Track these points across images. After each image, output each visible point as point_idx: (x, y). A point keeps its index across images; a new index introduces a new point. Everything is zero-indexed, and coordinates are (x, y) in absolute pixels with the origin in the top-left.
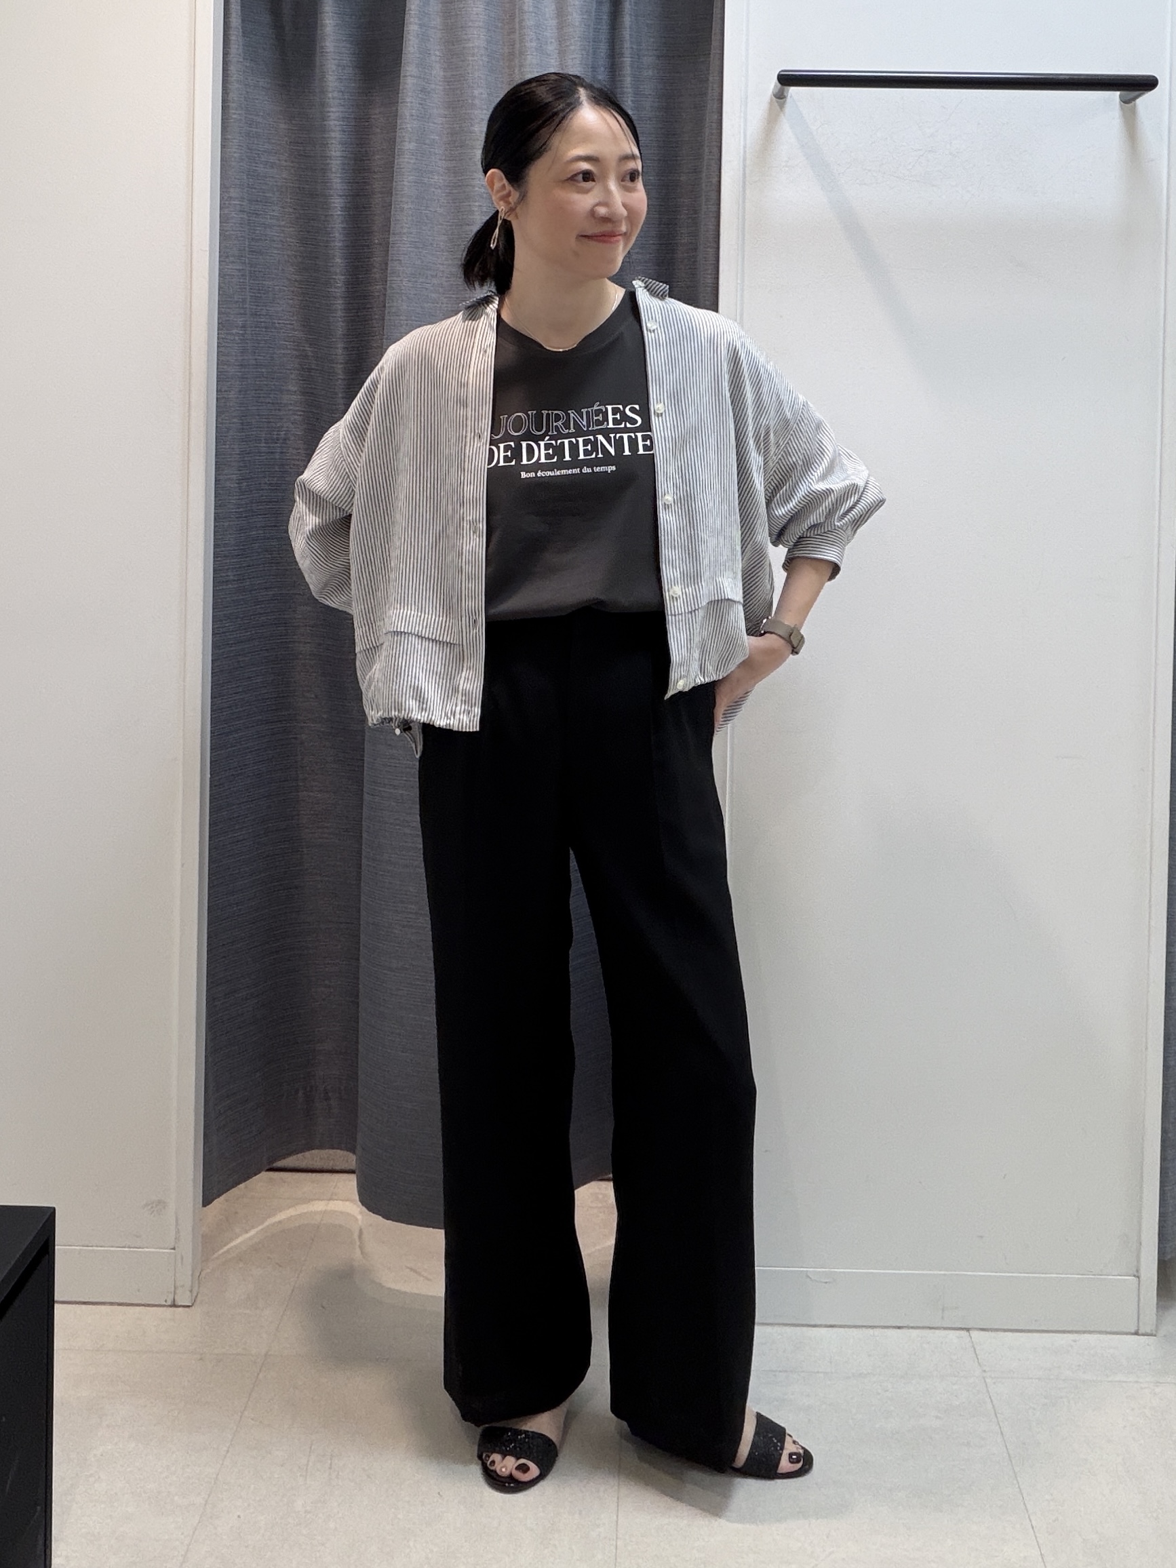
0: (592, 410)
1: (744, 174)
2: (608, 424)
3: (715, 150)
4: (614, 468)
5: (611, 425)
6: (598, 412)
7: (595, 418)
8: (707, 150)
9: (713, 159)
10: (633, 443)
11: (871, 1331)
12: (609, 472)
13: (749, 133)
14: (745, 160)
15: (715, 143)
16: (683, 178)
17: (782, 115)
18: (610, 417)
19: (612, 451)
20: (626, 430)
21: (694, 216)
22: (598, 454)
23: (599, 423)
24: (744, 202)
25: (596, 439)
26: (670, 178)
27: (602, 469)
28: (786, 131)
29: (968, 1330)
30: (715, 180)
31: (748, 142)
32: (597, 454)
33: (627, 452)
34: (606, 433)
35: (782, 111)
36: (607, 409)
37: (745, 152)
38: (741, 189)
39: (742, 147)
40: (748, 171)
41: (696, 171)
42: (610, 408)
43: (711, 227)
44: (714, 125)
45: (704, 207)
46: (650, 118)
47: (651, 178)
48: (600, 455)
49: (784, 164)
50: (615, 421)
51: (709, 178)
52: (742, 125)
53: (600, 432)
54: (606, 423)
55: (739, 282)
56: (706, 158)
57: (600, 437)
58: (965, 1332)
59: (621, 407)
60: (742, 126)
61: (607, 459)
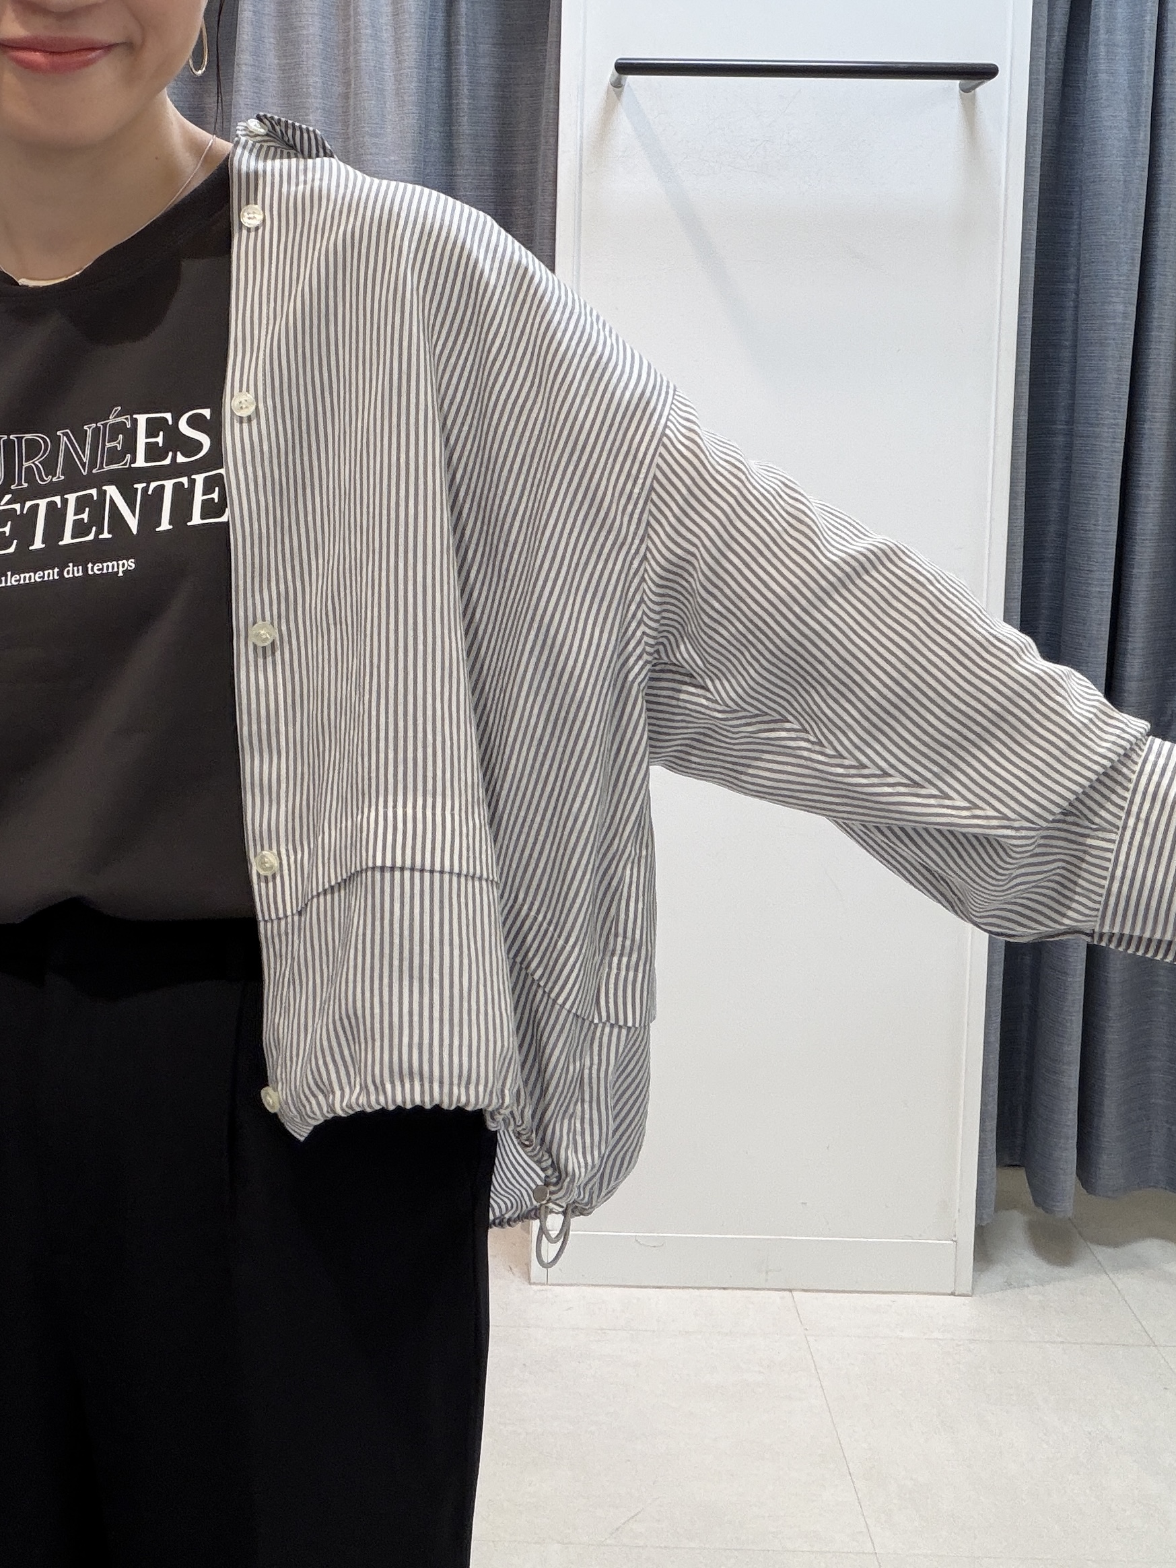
0: (105, 426)
1: (581, 165)
2: (134, 460)
3: (552, 140)
4: (131, 564)
5: (140, 462)
6: (117, 429)
7: (108, 445)
8: (543, 140)
9: (549, 149)
10: (183, 498)
11: (696, 1292)
12: (121, 574)
13: (585, 123)
14: (581, 150)
15: (551, 133)
16: (519, 168)
17: (619, 105)
18: (142, 440)
19: (133, 523)
20: (174, 471)
21: (530, 207)
22: (102, 533)
23: (115, 456)
24: (580, 192)
25: (102, 494)
26: (506, 168)
27: (109, 567)
28: (623, 122)
29: (790, 1290)
30: (551, 171)
31: (585, 132)
32: (100, 531)
33: (165, 525)
34: (126, 481)
35: (619, 100)
36: (135, 422)
37: (582, 143)
38: (578, 181)
39: (578, 137)
40: (584, 163)
41: (533, 162)
42: (142, 419)
43: (548, 218)
44: (551, 115)
45: (540, 198)
46: (486, 108)
47: (487, 168)
48: (106, 535)
49: (620, 154)
50: (153, 452)
51: (545, 169)
52: (579, 113)
53: (112, 478)
54: (128, 456)
55: (575, 273)
56: (542, 148)
57: (112, 491)
58: (788, 1292)
59: (168, 416)
60: (579, 117)
61: (122, 543)
